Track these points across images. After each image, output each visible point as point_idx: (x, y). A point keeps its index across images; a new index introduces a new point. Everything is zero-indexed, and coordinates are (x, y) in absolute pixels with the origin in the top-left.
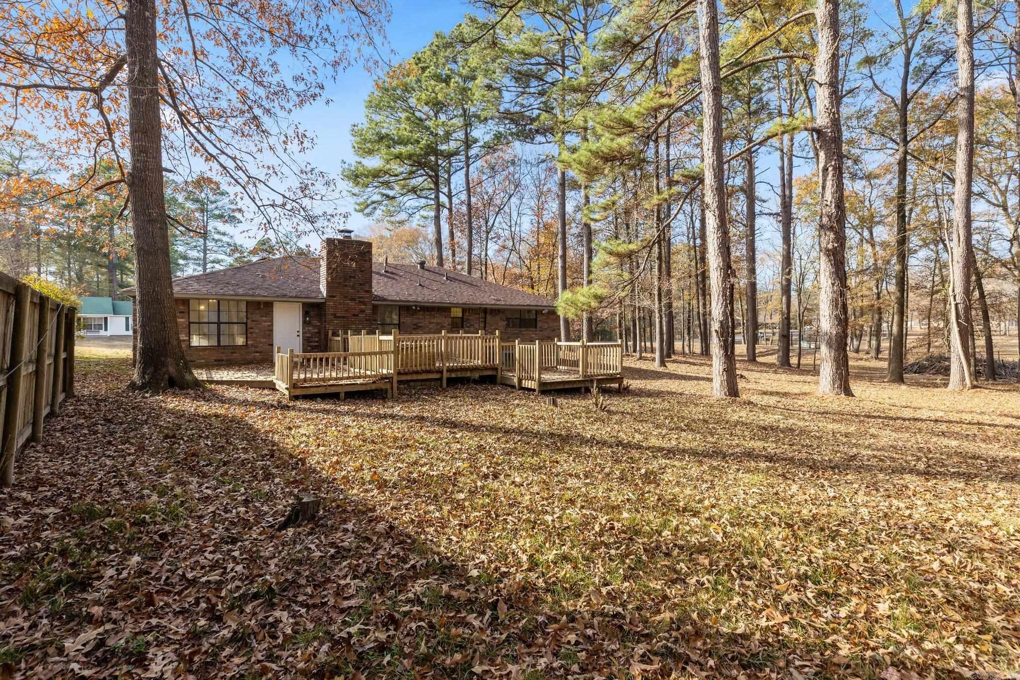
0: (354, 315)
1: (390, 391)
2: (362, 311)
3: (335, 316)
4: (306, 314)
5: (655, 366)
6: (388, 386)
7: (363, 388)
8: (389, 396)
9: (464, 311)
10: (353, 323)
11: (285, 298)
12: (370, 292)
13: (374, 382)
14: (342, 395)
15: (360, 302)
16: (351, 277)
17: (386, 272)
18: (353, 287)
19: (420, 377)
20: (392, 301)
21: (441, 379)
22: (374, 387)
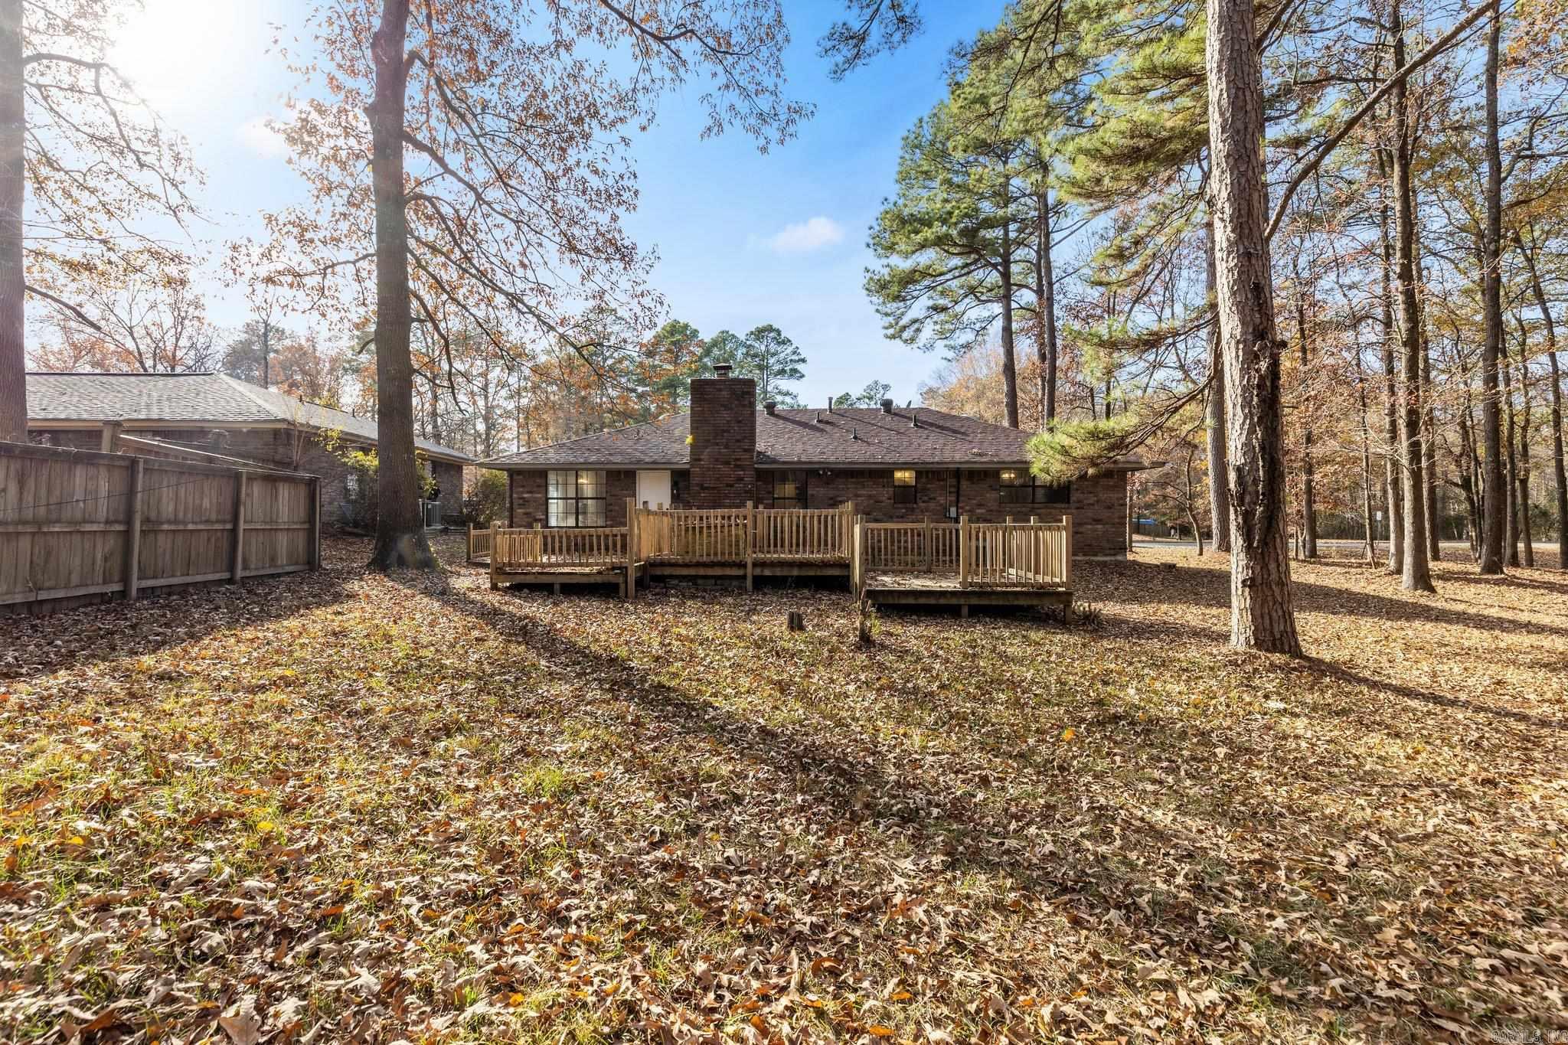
0: (728, 485)
1: (622, 586)
2: (740, 479)
3: (703, 488)
4: (675, 485)
5: (1403, 589)
6: (621, 580)
7: (584, 580)
8: (622, 593)
9: (919, 474)
10: (726, 497)
11: (654, 466)
12: (750, 449)
13: (600, 573)
14: (557, 587)
15: (736, 466)
16: (724, 431)
17: (819, 421)
18: (727, 447)
19: (710, 572)
20: (784, 463)
21: (744, 577)
22: (599, 579)
